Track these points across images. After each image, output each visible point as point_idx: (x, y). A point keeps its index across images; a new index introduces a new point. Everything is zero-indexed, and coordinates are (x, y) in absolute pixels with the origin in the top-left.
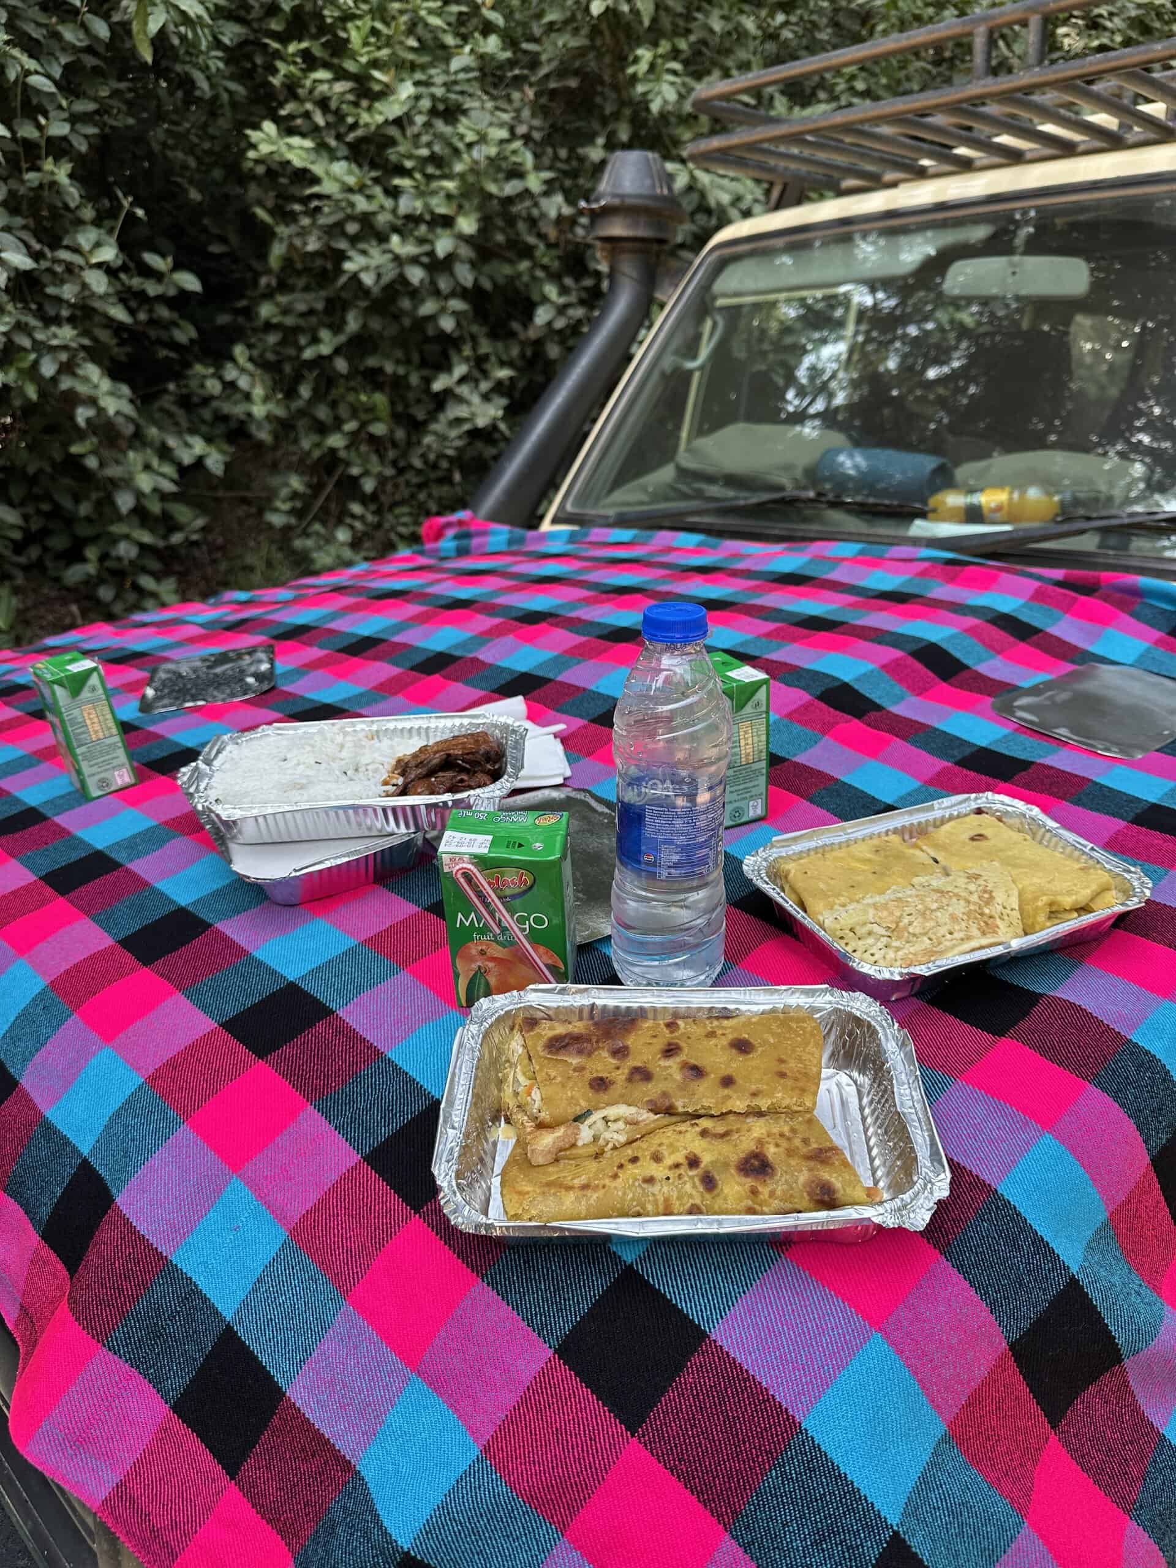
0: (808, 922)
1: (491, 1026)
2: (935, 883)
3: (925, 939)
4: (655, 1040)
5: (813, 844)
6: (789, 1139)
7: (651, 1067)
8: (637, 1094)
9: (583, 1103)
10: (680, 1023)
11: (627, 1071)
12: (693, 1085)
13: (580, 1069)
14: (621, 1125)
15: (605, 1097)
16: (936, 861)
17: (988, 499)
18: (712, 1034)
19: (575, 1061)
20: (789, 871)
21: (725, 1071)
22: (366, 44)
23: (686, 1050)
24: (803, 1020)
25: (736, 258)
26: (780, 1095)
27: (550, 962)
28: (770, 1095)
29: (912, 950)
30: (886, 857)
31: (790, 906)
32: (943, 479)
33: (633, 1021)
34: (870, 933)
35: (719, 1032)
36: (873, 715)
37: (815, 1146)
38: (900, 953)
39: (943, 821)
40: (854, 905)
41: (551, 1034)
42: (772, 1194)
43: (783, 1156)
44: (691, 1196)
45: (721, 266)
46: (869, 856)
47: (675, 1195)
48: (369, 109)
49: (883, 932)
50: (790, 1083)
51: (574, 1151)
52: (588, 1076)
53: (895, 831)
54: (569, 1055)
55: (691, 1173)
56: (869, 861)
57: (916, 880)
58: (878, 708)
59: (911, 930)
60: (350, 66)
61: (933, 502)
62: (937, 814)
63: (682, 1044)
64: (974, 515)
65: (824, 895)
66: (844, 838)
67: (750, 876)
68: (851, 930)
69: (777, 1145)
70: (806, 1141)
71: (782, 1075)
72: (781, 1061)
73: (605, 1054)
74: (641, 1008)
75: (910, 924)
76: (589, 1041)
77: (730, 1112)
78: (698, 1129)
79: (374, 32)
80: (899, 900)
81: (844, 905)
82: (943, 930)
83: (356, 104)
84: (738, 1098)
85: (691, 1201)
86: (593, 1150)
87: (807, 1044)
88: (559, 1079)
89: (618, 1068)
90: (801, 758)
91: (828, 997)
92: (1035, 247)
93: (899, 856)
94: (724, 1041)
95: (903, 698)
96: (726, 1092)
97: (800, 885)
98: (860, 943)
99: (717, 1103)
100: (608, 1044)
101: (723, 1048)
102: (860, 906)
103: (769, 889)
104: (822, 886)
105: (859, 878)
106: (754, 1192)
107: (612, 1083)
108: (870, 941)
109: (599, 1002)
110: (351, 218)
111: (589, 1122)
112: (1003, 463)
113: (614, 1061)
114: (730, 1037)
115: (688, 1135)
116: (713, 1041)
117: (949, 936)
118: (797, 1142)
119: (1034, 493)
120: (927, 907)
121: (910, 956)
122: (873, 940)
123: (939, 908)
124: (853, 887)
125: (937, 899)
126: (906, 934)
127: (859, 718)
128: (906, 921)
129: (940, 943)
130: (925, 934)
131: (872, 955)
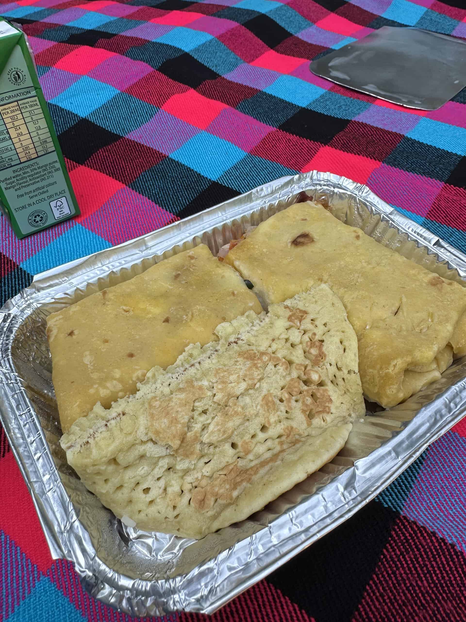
3: (227, 447)
16: (250, 286)
29: (206, 471)
36: (208, 83)
38: (189, 479)
46: (167, 287)
49: (163, 452)
58: (214, 75)
59: (205, 439)
75: (204, 428)
82: (253, 427)
95: (236, 65)
98: (129, 474)
108: (142, 469)
117: (261, 436)
120: (229, 395)
121: (204, 482)
122: (146, 468)
123: (247, 390)
124: (131, 355)
125: (245, 376)
126: (198, 447)
127: (195, 87)
128: (197, 427)
129: (248, 452)
130: (225, 440)
131: (147, 490)
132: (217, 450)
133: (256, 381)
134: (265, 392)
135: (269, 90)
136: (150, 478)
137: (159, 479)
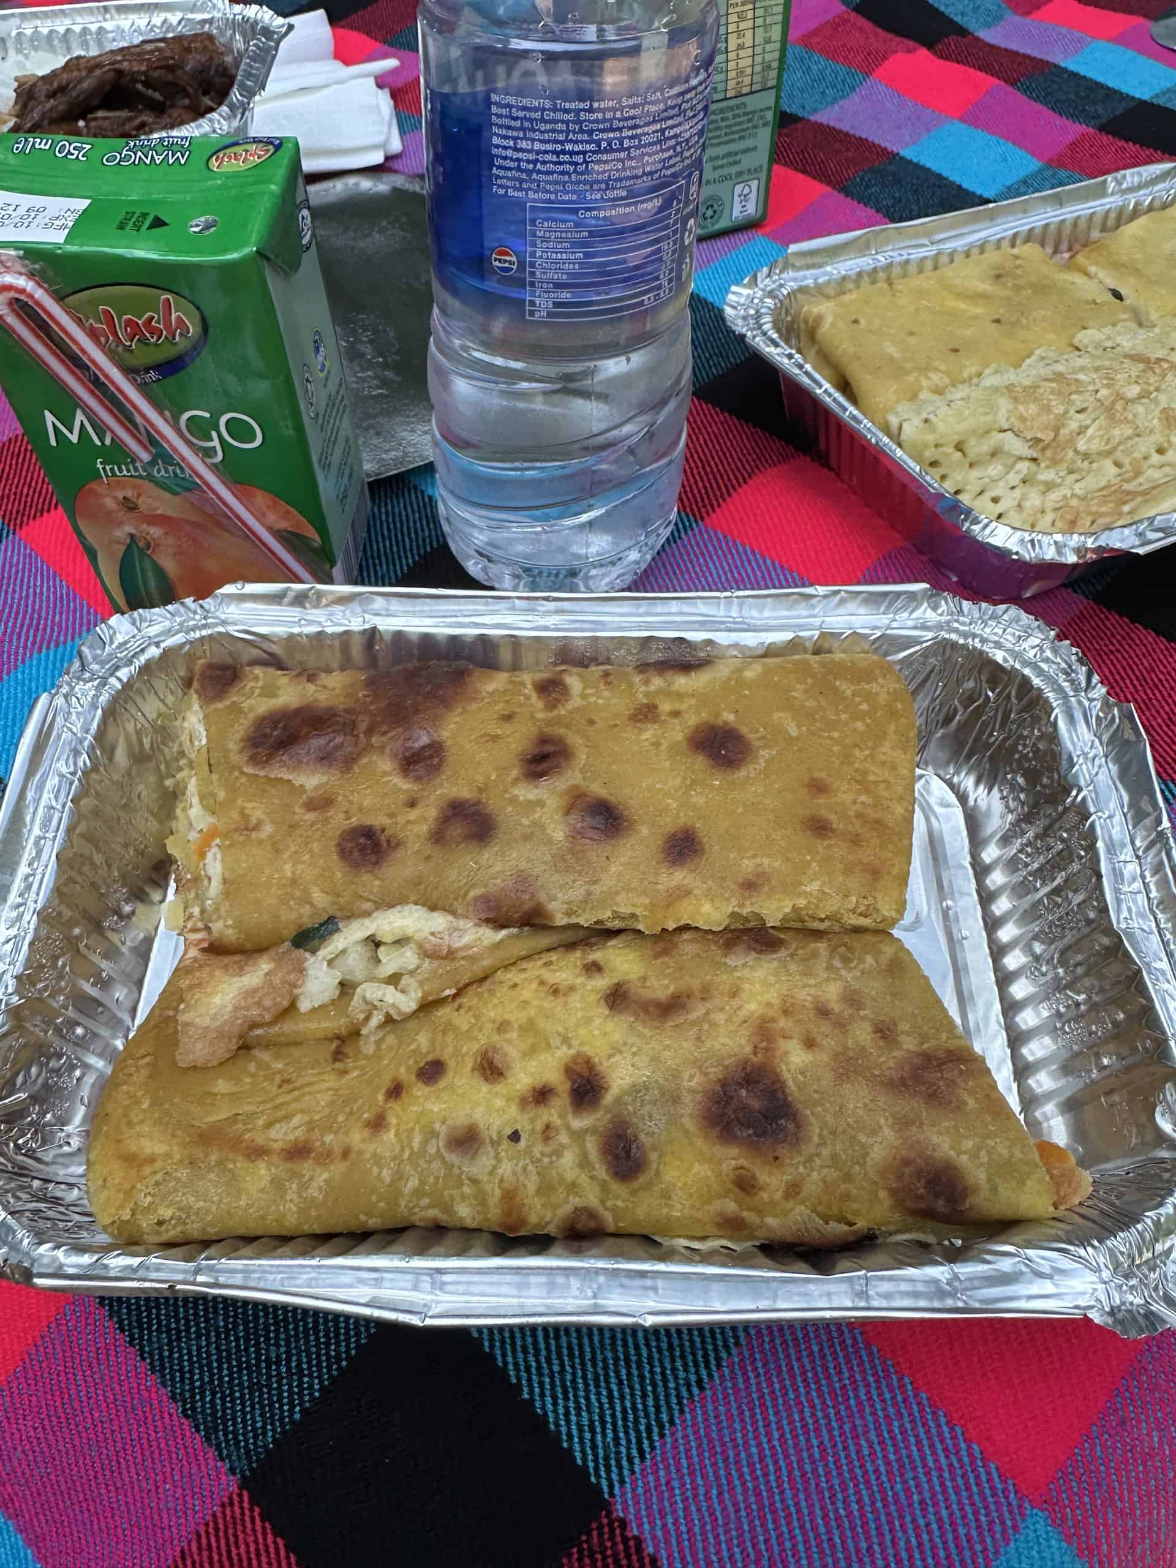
0: (866, 427)
1: (127, 686)
2: (1126, 343)
3: (1108, 463)
4: (507, 729)
5: (865, 262)
6: (841, 1025)
7: (493, 803)
8: (453, 876)
9: (319, 898)
10: (574, 682)
11: (433, 813)
12: (595, 853)
13: (321, 803)
14: (409, 958)
15: (371, 883)
16: (1118, 296)
18: (646, 714)
19: (311, 780)
20: (819, 319)
21: (674, 820)
23: (582, 757)
24: (867, 675)
26: (814, 887)
27: (283, 525)
28: (791, 886)
29: (1079, 489)
30: (1018, 288)
31: (825, 391)
33: (459, 677)
34: (994, 454)
35: (665, 707)
36: (952, 40)
37: (909, 1044)
38: (1054, 496)
39: (1123, 217)
40: (961, 392)
41: (262, 706)
42: (793, 1190)
43: (827, 1080)
44: (573, 1187)
46: (986, 287)
47: (532, 1184)
49: (1025, 451)
50: (840, 850)
51: (288, 1027)
52: (339, 821)
53: (1029, 237)
54: (298, 766)
55: (577, 1124)
56: (985, 296)
57: (1083, 338)
58: (962, 32)
59: (1082, 445)
62: (1110, 202)
63: (574, 740)
65: (898, 370)
66: (929, 251)
67: (740, 327)
68: (959, 447)
69: (810, 1044)
70: (885, 1032)
71: (819, 827)
72: (818, 788)
73: (385, 764)
74: (482, 638)
75: (1082, 430)
76: (350, 727)
77: (686, 928)
78: (602, 983)
80: (1059, 377)
81: (939, 391)
82: (1146, 445)
84: (709, 895)
85: (575, 1201)
86: (335, 1024)
87: (880, 738)
88: (268, 829)
89: (412, 804)
90: (826, 116)
91: (925, 613)
93: (1043, 289)
94: (677, 733)
96: (680, 876)
97: (844, 346)
98: (974, 474)
99: (652, 908)
100: (392, 741)
101: (673, 749)
102: (976, 394)
103: (779, 354)
104: (891, 349)
105: (969, 332)
106: (745, 1185)
107: (394, 844)
108: (994, 469)
109: (387, 625)
111: (327, 951)
113: (404, 785)
114: (692, 720)
115: (575, 1001)
116: (649, 733)
117: (1156, 458)
118: (862, 1033)
120: (1118, 394)
121: (1074, 502)
122: (1000, 468)
123: (1140, 397)
124: (956, 351)
125: (1139, 377)
126: (1071, 454)
127: (930, 46)
128: (1074, 425)
129: (1138, 474)
130: (1109, 453)
131: (995, 500)
132: (1095, 465)
133: (1152, 389)
134: (1163, 405)
135: (1072, 64)
136: (1001, 484)
137: (1013, 488)
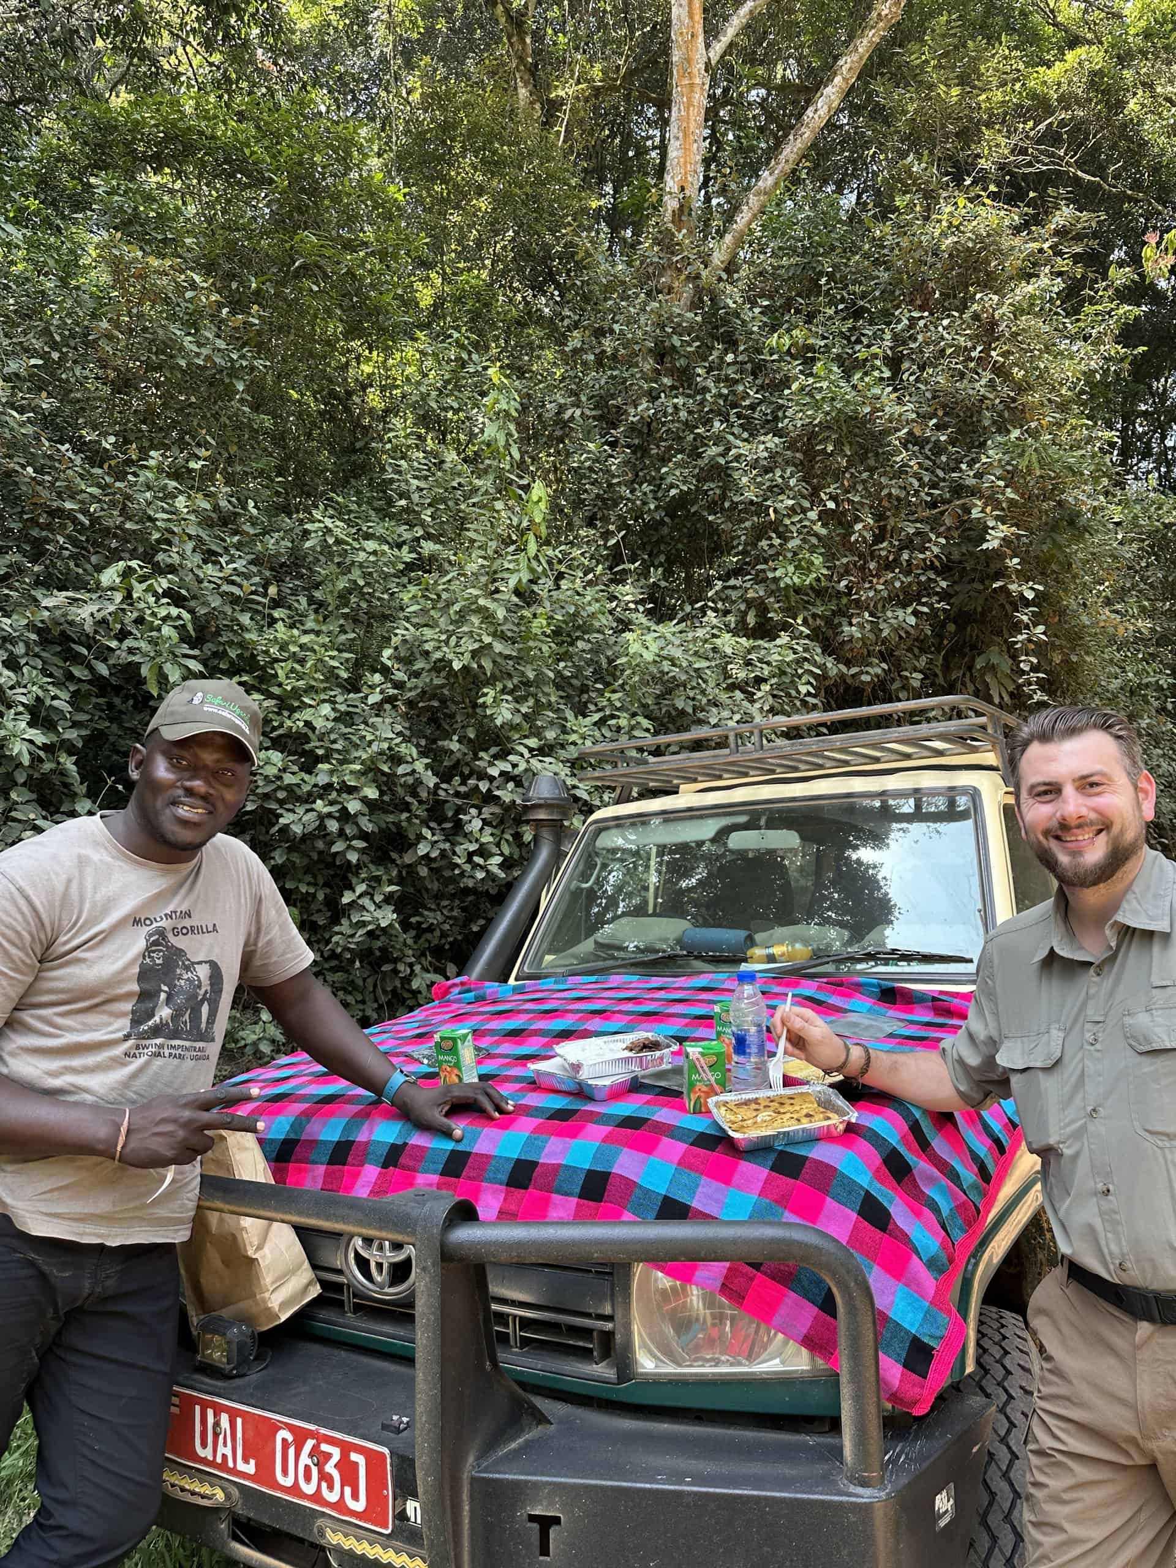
17: (777, 950)
22: (288, 678)
25: (607, 828)
32: (750, 942)
45: (598, 832)
48: (289, 717)
60: (276, 690)
61: (749, 953)
64: (771, 959)
79: (293, 670)
83: (279, 714)
92: (769, 827)
110: (279, 788)
112: (779, 931)
119: (798, 946)
